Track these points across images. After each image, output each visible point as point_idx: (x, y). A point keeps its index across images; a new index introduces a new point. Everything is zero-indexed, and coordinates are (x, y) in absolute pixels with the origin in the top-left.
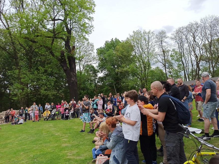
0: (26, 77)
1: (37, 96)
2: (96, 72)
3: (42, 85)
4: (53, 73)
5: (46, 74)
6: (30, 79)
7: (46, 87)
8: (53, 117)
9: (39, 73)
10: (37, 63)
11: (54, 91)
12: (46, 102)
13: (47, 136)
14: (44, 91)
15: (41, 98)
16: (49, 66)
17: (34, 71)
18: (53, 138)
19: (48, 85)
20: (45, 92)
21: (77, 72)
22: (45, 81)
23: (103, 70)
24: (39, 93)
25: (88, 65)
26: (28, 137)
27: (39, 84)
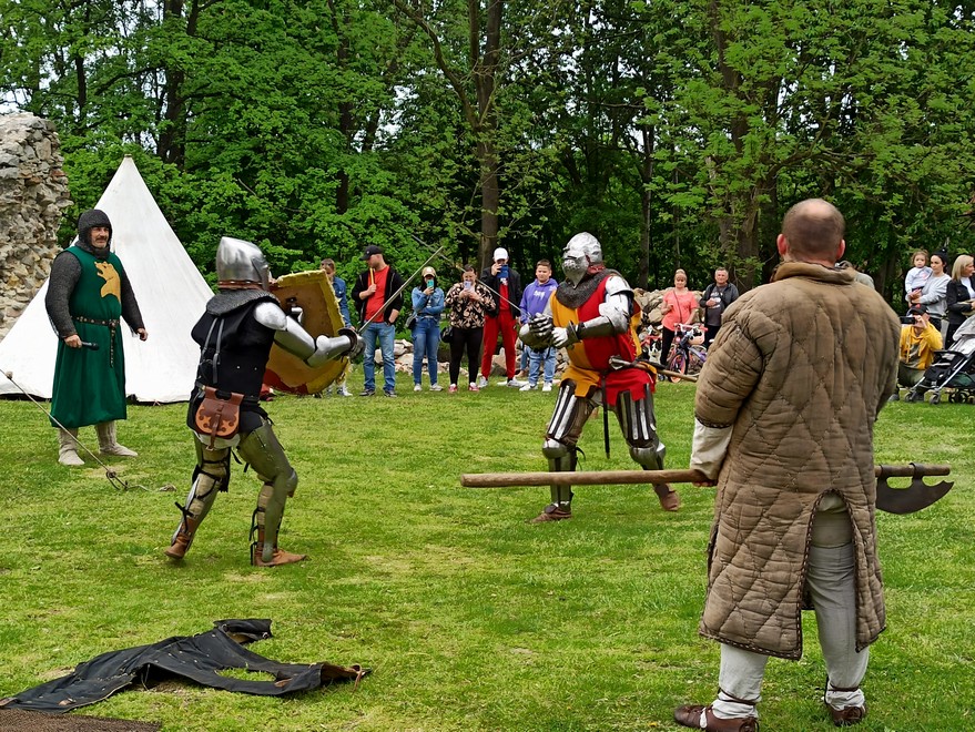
3: (884, 96)
8: (965, 380)
15: (872, 208)
20: (905, 153)
22: (912, 57)
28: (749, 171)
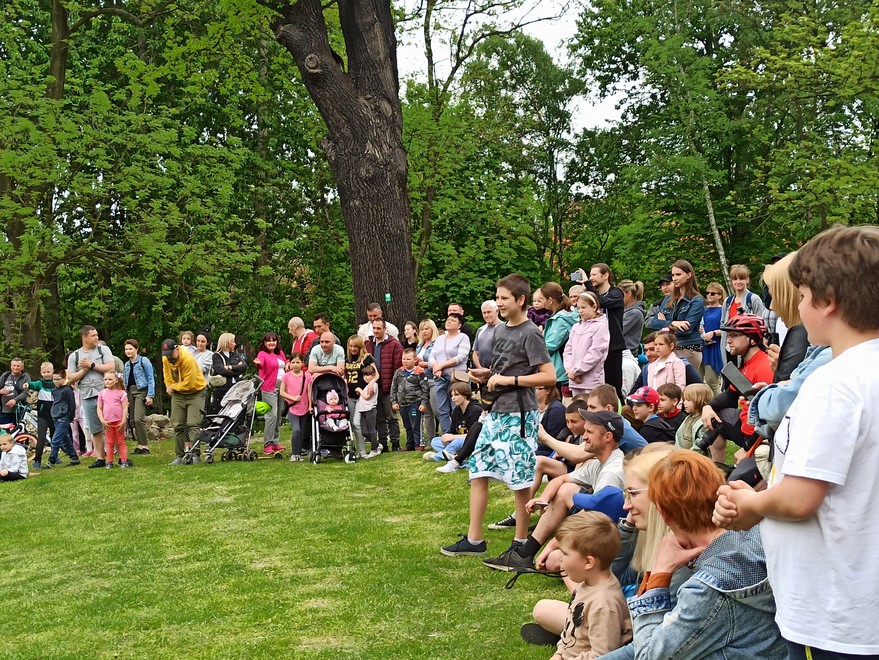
0: (34, 134)
1: (113, 280)
2: (560, 89)
3: (148, 201)
4: (223, 100)
5: (174, 111)
6: (60, 153)
7: (176, 217)
8: (233, 440)
9: (119, 103)
10: (104, 30)
11: (233, 244)
12: (178, 323)
13: (191, 574)
14: (165, 246)
15: (145, 300)
16: (194, 44)
17: (88, 90)
18: (235, 586)
19: (193, 194)
20: (169, 249)
21: (409, 95)
22: (169, 168)
23: (617, 70)
24: (129, 258)
25: (494, 33)
26: (62, 572)
27: (125, 186)
28: (28, 268)
